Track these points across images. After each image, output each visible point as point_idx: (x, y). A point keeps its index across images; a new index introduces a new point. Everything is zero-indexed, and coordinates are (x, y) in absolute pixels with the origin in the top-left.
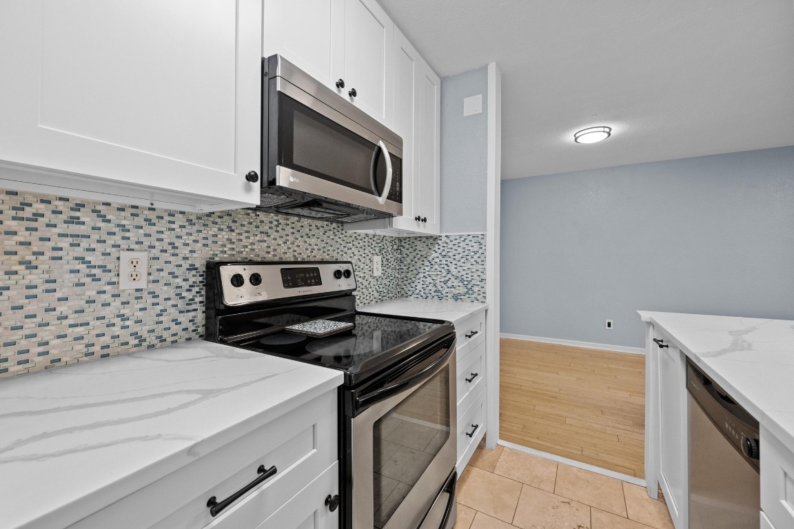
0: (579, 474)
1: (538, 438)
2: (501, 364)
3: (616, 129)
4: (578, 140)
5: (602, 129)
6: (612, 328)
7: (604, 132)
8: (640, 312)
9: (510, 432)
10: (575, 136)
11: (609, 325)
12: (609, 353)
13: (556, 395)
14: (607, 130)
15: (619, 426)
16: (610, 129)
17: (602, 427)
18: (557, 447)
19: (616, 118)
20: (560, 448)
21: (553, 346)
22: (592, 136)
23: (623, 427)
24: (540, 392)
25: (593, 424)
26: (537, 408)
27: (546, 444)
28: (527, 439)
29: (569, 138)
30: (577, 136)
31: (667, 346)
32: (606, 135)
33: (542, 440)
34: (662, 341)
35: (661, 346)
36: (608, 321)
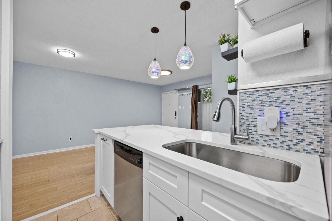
0: (69, 209)
1: (42, 206)
2: (13, 175)
3: (78, 55)
4: (59, 53)
5: (71, 52)
6: (72, 140)
7: (72, 54)
8: (94, 130)
9: (21, 214)
10: (57, 50)
11: (71, 139)
12: (71, 151)
13: (48, 179)
14: (74, 54)
15: (81, 179)
16: (75, 54)
17: (75, 182)
18: (55, 204)
19: (78, 50)
20: (58, 203)
21: (40, 156)
22: (66, 54)
23: (83, 178)
24: (38, 181)
25: (70, 184)
26: (38, 191)
27: (48, 206)
28: (35, 210)
29: (54, 50)
30: (59, 50)
31: (106, 140)
32: (73, 56)
33: (45, 206)
34: (104, 139)
35: (105, 140)
36: (70, 137)
